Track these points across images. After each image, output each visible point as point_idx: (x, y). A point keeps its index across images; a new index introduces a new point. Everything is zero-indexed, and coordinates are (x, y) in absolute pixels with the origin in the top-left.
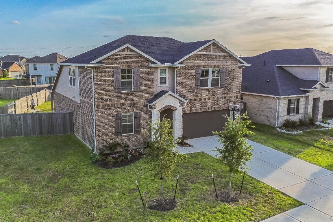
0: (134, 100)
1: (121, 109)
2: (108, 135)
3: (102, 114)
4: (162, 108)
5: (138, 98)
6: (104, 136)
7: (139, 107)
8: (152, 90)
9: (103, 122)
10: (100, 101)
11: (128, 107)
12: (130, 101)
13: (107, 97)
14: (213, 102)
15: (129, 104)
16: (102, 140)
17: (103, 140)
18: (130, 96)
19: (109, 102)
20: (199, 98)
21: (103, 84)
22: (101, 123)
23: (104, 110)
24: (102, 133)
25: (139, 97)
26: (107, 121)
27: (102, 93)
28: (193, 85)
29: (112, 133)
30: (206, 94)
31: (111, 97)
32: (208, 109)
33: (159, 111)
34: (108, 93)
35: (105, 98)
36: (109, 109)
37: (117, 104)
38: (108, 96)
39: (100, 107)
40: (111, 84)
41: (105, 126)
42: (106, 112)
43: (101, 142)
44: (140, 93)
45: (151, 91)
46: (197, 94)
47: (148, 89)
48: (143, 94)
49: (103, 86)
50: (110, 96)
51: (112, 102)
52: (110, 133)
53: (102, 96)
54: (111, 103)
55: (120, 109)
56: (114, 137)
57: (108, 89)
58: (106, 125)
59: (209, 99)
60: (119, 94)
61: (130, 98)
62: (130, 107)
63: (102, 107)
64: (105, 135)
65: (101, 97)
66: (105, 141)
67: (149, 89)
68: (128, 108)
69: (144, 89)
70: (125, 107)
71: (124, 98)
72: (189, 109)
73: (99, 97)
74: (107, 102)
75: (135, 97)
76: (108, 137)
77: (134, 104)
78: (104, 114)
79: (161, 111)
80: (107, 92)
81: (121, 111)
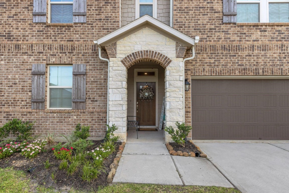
0: (73, 41)
1: (45, 55)
2: (17, 106)
3: (8, 63)
4: (131, 55)
5: (82, 36)
6: (9, 106)
7: (83, 55)
8: (114, 22)
9: (9, 79)
10: (6, 38)
11: (60, 53)
12: (65, 41)
13: (19, 31)
14: (275, 55)
15: (61, 47)
16: (4, 112)
17: (8, 114)
18: (65, 31)
19: (23, 41)
20: (235, 44)
21: (13, 8)
22: (6, 79)
23: (13, 55)
24: (6, 98)
25: (83, 34)
26: (17, 76)
27: (10, 24)
28: (216, 15)
29: (26, 101)
30: (254, 37)
31: (26, 31)
32: (261, 71)
33: (122, 61)
34: (22, 24)
35: (14, 32)
36: (22, 55)
37: (37, 46)
38: (22, 29)
39: (5, 50)
40: (28, 8)
41: (12, 86)
42: (15, 60)
43: (5, 117)
44: (86, 27)
45: (112, 24)
46: (229, 36)
47: (104, 20)
48: (93, 29)
49: (13, 12)
50: (25, 29)
51: (27, 40)
52: (23, 101)
53: (10, 29)
54: (25, 42)
55: (43, 55)
56: (30, 110)
57: (22, 17)
58: (15, 84)
59: (264, 48)
60: (42, 26)
61: (65, 36)
62: (65, 53)
63: (9, 50)
64: (12, 103)
65: (8, 31)
66: (11, 115)
67: (108, 20)
68: (58, 55)
69: (96, 20)
70: (54, 53)
71: (53, 36)
72: (207, 68)
73: (5, 31)
74: (17, 41)
75: (75, 34)
76: (17, 108)
77: (73, 49)
78: (12, 62)
79: (128, 64)
80: (20, 22)
81: (45, 60)
